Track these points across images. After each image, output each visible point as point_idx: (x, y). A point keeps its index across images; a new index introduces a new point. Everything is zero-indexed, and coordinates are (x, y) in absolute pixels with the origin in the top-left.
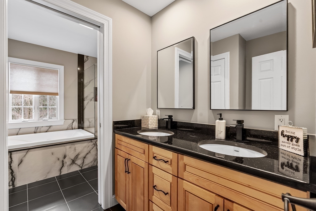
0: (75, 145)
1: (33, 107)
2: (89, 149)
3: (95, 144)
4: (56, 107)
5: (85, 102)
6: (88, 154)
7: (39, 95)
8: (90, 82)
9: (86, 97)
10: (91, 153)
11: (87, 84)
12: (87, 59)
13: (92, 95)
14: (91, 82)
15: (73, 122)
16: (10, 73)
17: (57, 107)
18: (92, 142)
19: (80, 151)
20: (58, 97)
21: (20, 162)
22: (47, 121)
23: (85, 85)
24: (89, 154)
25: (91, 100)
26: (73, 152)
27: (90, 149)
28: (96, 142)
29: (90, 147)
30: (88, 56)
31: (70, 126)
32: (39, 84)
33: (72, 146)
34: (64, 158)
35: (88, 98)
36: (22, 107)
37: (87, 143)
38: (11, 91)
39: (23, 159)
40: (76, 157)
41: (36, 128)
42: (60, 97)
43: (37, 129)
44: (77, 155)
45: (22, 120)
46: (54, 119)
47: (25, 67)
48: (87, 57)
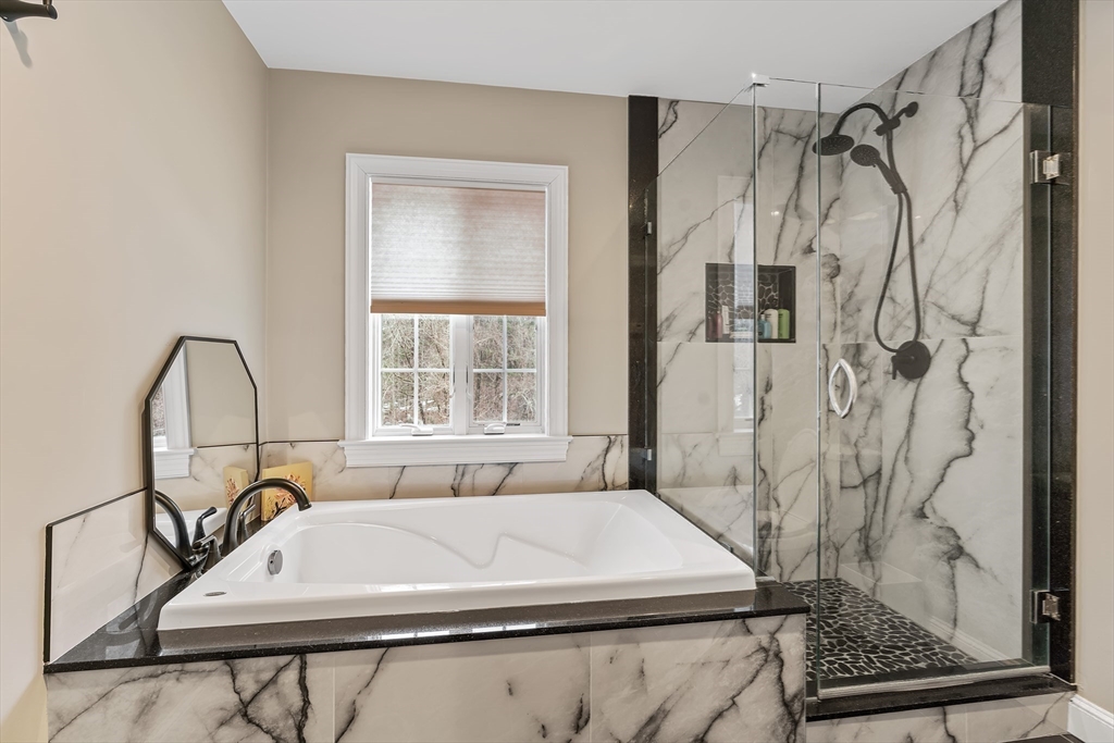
0: (644, 646)
1: (450, 371)
2: (728, 681)
3: (765, 650)
4: (535, 371)
5: (664, 348)
6: (720, 715)
7: (472, 317)
8: (686, 237)
9: (667, 319)
10: (743, 710)
11: (675, 248)
12: (671, 117)
13: (699, 310)
14: (690, 237)
15: (607, 450)
16: (373, 225)
17: (541, 372)
18: (749, 632)
19: (670, 689)
20: (542, 321)
21: (345, 717)
22: (502, 438)
23: (665, 254)
24: (730, 715)
25: (693, 333)
26: (626, 692)
27: (736, 685)
28: (772, 636)
29: (733, 668)
30: (677, 102)
31: (593, 471)
32: (470, 262)
33: (622, 647)
34: (578, 728)
35: (676, 325)
36: (416, 369)
37: (719, 640)
38: (374, 302)
39: (358, 705)
40: (649, 730)
41: (461, 469)
42: (550, 321)
43: (463, 475)
44: (652, 719)
45: (413, 431)
46: (525, 433)
47: (421, 189)
48: (673, 103)
